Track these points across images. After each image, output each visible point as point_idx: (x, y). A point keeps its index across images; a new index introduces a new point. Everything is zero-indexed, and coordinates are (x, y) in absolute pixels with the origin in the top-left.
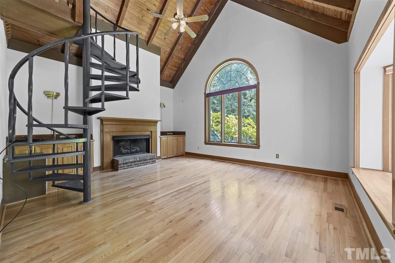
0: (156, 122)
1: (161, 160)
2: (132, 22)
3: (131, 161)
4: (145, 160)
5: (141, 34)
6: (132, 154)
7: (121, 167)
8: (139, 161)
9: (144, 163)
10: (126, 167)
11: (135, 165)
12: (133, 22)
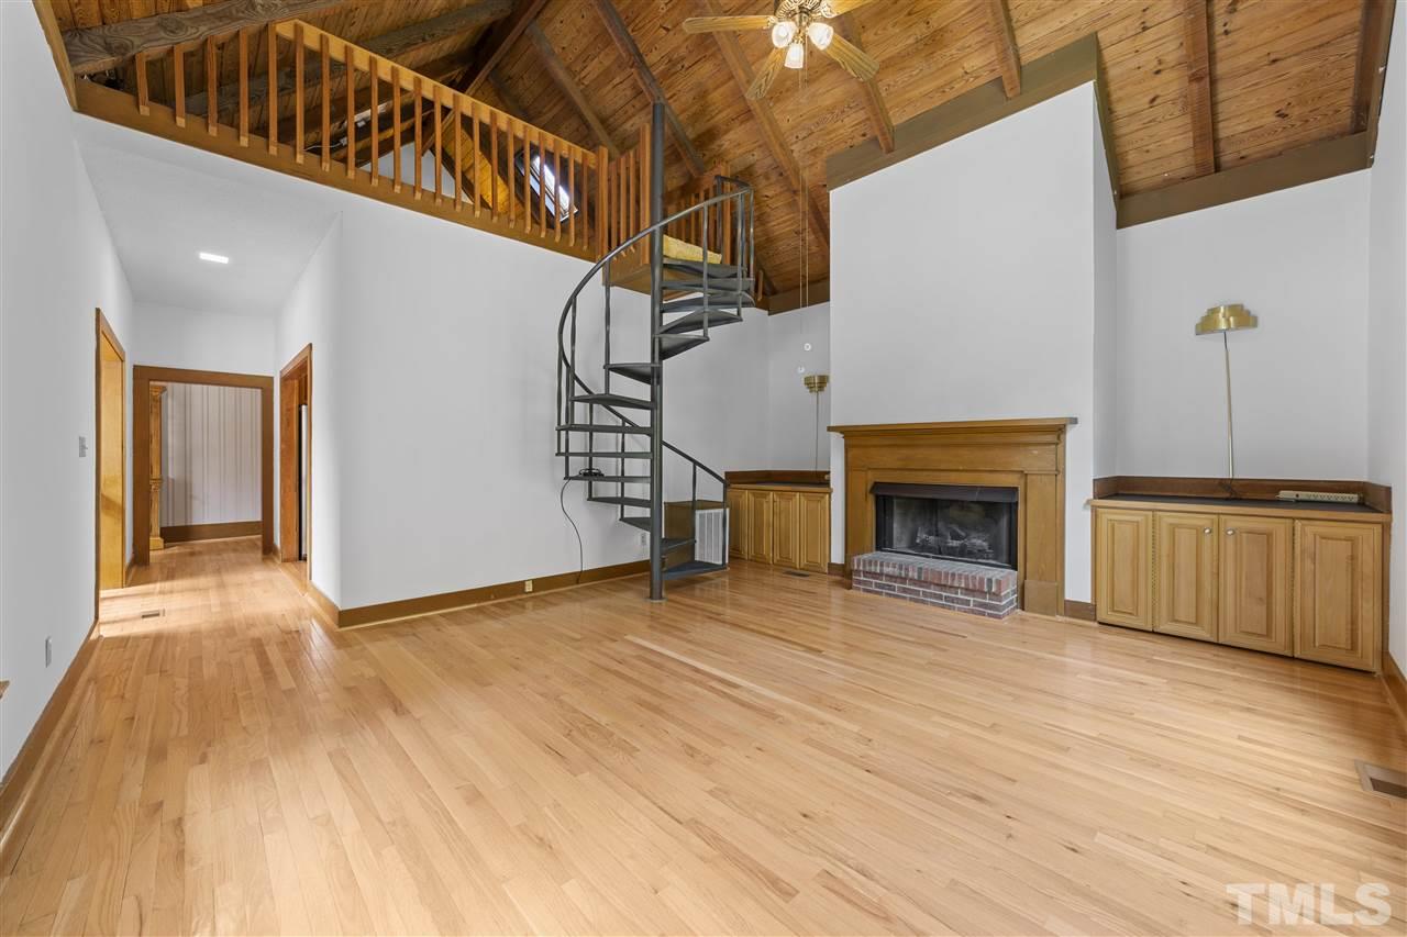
0: (1055, 431)
1: (1096, 624)
2: (911, 76)
3: (887, 570)
4: (943, 587)
5: (966, 73)
6: (940, 553)
7: (859, 582)
8: (918, 582)
9: (940, 597)
10: (873, 588)
11: (905, 590)
12: (914, 73)
